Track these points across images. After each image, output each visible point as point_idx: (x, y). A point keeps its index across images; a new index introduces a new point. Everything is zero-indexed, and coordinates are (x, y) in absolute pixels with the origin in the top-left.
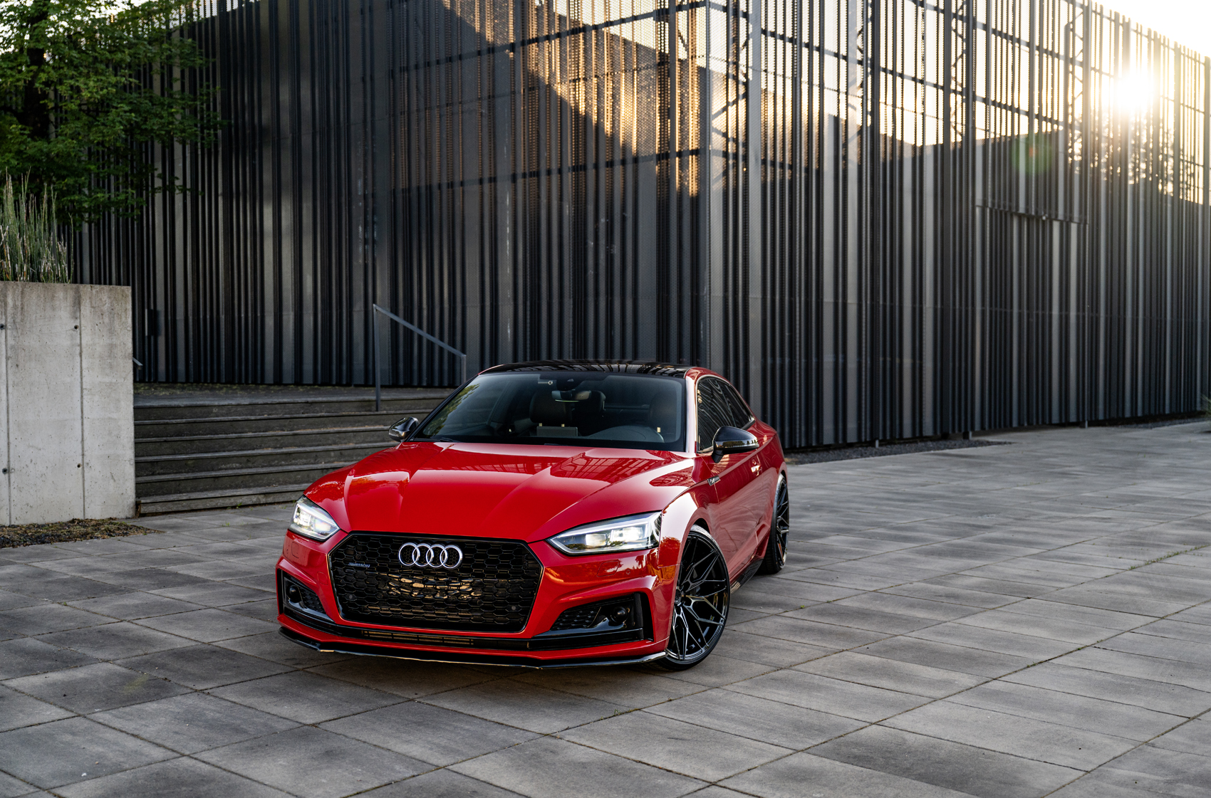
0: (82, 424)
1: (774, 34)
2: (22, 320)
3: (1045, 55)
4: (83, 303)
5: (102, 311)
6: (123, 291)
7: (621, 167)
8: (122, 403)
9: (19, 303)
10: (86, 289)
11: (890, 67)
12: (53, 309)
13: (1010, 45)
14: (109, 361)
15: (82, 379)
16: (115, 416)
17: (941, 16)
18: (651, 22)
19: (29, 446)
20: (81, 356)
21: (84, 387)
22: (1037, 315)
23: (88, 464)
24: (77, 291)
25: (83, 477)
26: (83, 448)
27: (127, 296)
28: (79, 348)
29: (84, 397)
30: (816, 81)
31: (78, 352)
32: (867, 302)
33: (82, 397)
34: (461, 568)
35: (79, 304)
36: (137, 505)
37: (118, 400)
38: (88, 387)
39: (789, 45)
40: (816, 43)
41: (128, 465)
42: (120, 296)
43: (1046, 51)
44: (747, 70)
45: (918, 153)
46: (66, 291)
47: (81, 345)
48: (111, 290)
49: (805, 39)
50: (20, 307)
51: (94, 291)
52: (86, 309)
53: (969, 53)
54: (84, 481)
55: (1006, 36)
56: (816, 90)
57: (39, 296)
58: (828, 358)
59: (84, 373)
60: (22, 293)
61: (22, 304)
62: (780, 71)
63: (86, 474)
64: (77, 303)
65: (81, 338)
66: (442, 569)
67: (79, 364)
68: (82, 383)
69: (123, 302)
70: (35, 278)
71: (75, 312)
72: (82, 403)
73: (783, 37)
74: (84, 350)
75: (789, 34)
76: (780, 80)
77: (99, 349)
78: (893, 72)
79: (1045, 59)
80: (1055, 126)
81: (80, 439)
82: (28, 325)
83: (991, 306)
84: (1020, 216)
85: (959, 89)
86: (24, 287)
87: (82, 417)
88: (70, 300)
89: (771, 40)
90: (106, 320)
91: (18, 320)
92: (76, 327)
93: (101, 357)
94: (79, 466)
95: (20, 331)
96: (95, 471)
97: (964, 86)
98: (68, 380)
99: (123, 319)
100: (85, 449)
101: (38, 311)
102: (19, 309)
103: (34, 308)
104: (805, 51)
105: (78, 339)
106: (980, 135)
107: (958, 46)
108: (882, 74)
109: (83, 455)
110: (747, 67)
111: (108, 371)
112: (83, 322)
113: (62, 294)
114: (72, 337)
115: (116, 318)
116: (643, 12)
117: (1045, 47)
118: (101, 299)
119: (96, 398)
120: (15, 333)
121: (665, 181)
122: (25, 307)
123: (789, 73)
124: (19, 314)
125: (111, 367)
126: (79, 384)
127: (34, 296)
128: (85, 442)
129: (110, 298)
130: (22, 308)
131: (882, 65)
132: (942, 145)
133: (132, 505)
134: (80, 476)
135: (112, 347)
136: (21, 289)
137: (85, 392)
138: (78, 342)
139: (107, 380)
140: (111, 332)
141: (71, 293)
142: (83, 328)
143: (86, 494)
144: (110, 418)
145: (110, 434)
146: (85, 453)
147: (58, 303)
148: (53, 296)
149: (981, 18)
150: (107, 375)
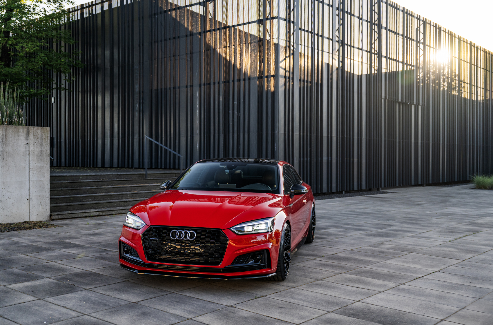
0: (29, 183)
1: (304, 30)
2: (6, 141)
3: (409, 40)
4: (30, 134)
5: (38, 137)
6: (46, 129)
7: (243, 82)
8: (45, 174)
9: (4, 134)
10: (31, 128)
11: (349, 44)
12: (18, 136)
13: (395, 36)
14: (40, 157)
15: (29, 164)
16: (42, 179)
17: (369, 24)
18: (256, 24)
19: (8, 192)
20: (29, 155)
21: (30, 168)
22: (406, 142)
23: (31, 199)
24: (28, 129)
25: (29, 204)
26: (29, 192)
27: (48, 131)
28: (28, 152)
29: (30, 172)
30: (320, 48)
31: (28, 153)
32: (340, 136)
33: (29, 171)
34: (196, 240)
35: (29, 134)
36: (51, 215)
37: (44, 173)
38: (32, 168)
39: (310, 34)
40: (320, 34)
41: (47, 199)
42: (45, 131)
43: (409, 38)
44: (294, 44)
45: (360, 77)
46: (23, 129)
47: (29, 151)
48: (41, 129)
49: (316, 32)
50: (5, 135)
51: (35, 129)
52: (31, 136)
53: (380, 38)
54: (29, 205)
55: (394, 32)
56: (320, 52)
57: (12, 131)
58: (325, 158)
59: (30, 162)
60: (6, 129)
61: (6, 134)
62: (306, 45)
63: (30, 203)
64: (28, 134)
65: (29, 148)
66: (188, 240)
67: (28, 158)
68: (29, 166)
69: (46, 133)
70: (11, 123)
71: (27, 137)
72: (29, 174)
73: (307, 31)
74: (30, 153)
75: (310, 30)
76: (306, 48)
77: (36, 152)
78: (350, 46)
79: (408, 41)
80: (413, 68)
81: (28, 189)
82: (8, 142)
83: (388, 138)
84: (399, 103)
85: (376, 52)
86: (6, 127)
87: (29, 180)
88: (25, 132)
89: (303, 32)
90: (40, 141)
91: (4, 140)
92: (27, 144)
93: (37, 156)
94: (27, 200)
95: (5, 145)
96: (34, 202)
97: (378, 51)
98: (24, 165)
99: (46, 140)
100: (30, 193)
101: (12, 137)
102: (5, 136)
103: (10, 136)
104: (316, 37)
105: (28, 148)
106: (384, 71)
107: (375, 36)
108: (346, 46)
109: (29, 195)
110: (294, 43)
111: (40, 161)
112: (30, 141)
113: (22, 130)
114: (26, 148)
115: (43, 140)
116: (253, 20)
117: (409, 36)
118: (37, 132)
119: (35, 172)
120: (3, 146)
121: (261, 87)
122: (7, 135)
123: (310, 46)
124: (4, 138)
125: (41, 160)
126: (28, 167)
127: (11, 131)
128: (30, 190)
129: (41, 132)
130: (6, 136)
131: (346, 43)
132: (369, 74)
133: (49, 216)
134: (28, 204)
135: (41, 151)
136: (5, 128)
137: (30, 170)
138: (28, 149)
139: (39, 165)
140: (41, 145)
141: (25, 130)
142: (30, 144)
143: (30, 211)
144: (40, 180)
145: (40, 187)
146: (30, 194)
147: (20, 134)
148: (18, 131)
149: (384, 25)
150: (39, 163)
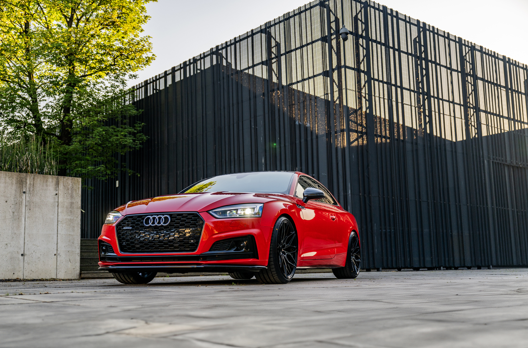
0: (57, 236)
2: (33, 190)
3: (514, 92)
4: (60, 184)
5: (68, 188)
6: (78, 180)
8: (75, 228)
9: (32, 183)
10: (61, 178)
12: (47, 186)
14: (70, 209)
15: (58, 217)
16: (72, 233)
19: (33, 245)
20: (58, 207)
21: (59, 220)
23: (59, 254)
24: (58, 179)
25: (57, 260)
26: (57, 247)
27: (79, 182)
28: (57, 203)
29: (59, 224)
31: (57, 205)
33: (58, 224)
34: (170, 225)
35: (58, 184)
36: (81, 274)
37: (74, 227)
38: (61, 220)
39: (385, 85)
41: (77, 256)
42: (76, 182)
46: (53, 178)
47: (58, 202)
48: (72, 179)
49: (393, 83)
50: (32, 184)
51: (65, 179)
52: (61, 186)
53: (475, 90)
54: (57, 261)
55: (493, 83)
57: (41, 180)
59: (59, 214)
60: (34, 178)
61: (33, 183)
63: (58, 259)
64: (57, 184)
65: (58, 199)
66: (162, 226)
67: (57, 210)
68: (58, 218)
69: (77, 184)
70: (41, 172)
71: (56, 188)
72: (58, 227)
73: (382, 82)
74: (59, 204)
75: (385, 80)
77: (66, 204)
81: (56, 243)
82: (35, 192)
86: (35, 176)
87: (57, 233)
88: (54, 182)
90: (70, 192)
91: (31, 190)
92: (56, 194)
93: (67, 208)
94: (55, 255)
95: (32, 195)
96: (63, 257)
97: (474, 105)
98: (52, 217)
99: (77, 192)
100: (58, 248)
101: (40, 187)
102: (32, 185)
103: (38, 185)
104: (393, 88)
105: (57, 199)
109: (57, 250)
111: (70, 214)
112: (59, 192)
113: (51, 180)
114: (54, 198)
115: (74, 191)
118: (68, 183)
119: (64, 225)
120: (30, 195)
122: (35, 185)
124: (32, 187)
125: (71, 212)
126: (57, 219)
127: (39, 180)
128: (58, 244)
129: (72, 182)
130: (33, 185)
133: (78, 274)
134: (56, 259)
135: (72, 203)
136: (33, 177)
137: (59, 222)
138: (57, 200)
139: (69, 217)
140: (72, 197)
141: (55, 180)
142: (59, 195)
143: (58, 268)
144: (70, 234)
145: (70, 241)
146: (58, 249)
147: (49, 183)
148: (47, 181)
150: (69, 215)
